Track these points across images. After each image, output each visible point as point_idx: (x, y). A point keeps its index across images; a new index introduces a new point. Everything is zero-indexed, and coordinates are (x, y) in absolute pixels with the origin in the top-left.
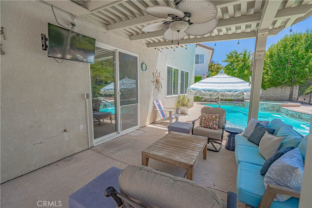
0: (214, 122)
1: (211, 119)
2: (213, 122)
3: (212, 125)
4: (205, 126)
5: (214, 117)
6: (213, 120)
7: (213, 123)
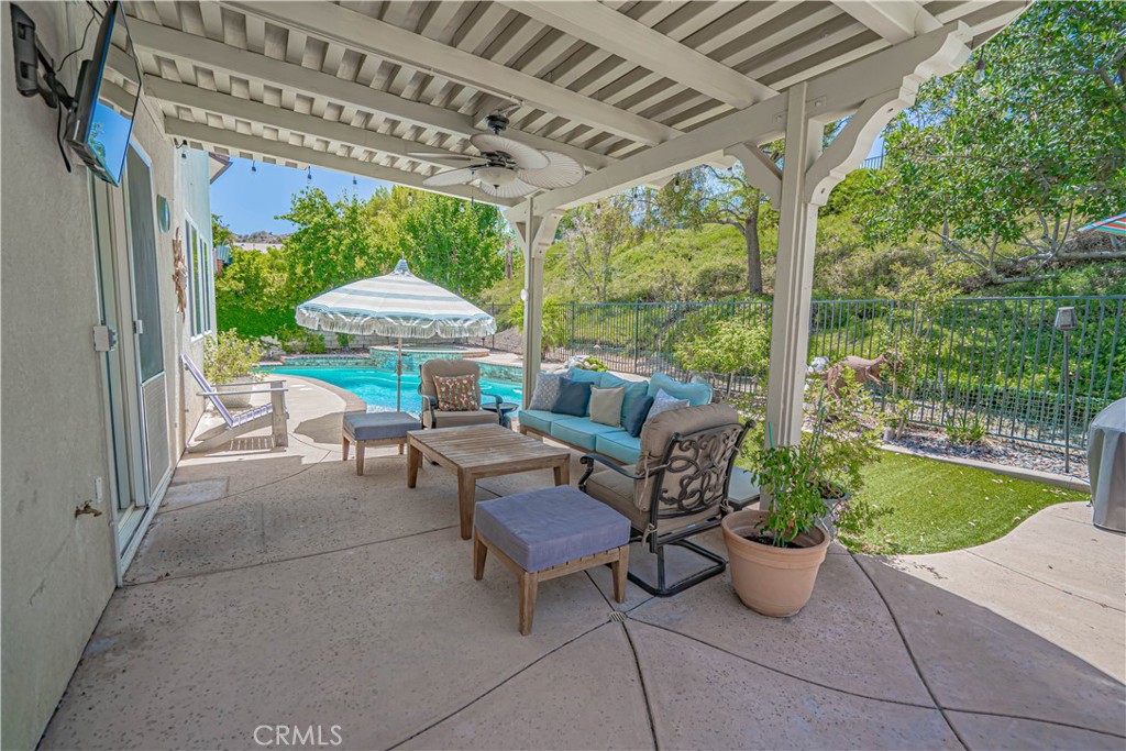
0: (470, 394)
1: (461, 389)
2: (466, 393)
3: (467, 402)
4: (452, 407)
5: (465, 382)
6: (467, 390)
7: (468, 397)
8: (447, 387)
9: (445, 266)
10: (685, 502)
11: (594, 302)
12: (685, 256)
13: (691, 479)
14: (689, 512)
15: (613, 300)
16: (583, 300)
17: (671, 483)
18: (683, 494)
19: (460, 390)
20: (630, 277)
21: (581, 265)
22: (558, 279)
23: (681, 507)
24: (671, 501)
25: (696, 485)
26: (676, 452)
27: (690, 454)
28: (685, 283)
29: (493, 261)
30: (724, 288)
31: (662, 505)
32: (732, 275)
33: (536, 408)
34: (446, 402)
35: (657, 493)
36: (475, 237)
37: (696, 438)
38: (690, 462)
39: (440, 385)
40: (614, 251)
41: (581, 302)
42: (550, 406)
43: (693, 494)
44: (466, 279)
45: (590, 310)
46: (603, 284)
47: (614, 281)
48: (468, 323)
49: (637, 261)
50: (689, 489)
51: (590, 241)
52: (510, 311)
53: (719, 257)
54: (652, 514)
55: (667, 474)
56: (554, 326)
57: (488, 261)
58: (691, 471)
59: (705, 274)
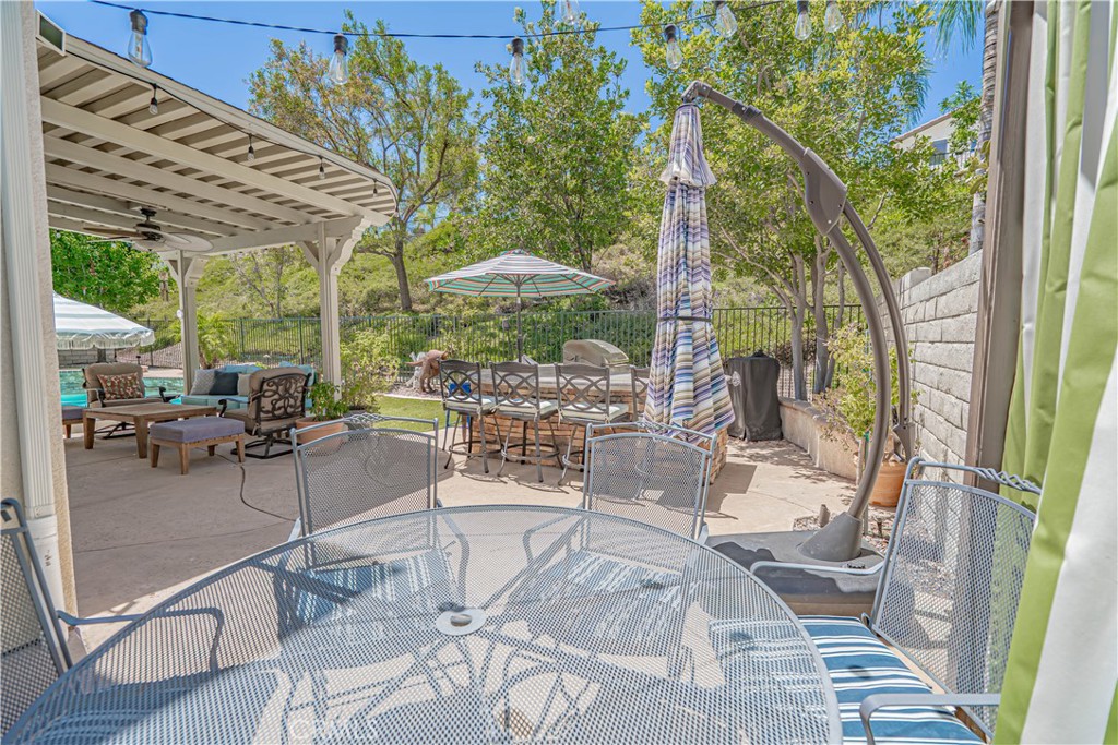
3: (133, 394)
4: (119, 397)
8: (113, 382)
9: (80, 279)
10: (276, 413)
11: (270, 318)
12: (357, 277)
13: (277, 401)
14: (279, 418)
15: (287, 316)
16: (257, 315)
17: (266, 403)
18: (274, 409)
19: (126, 384)
20: (305, 294)
21: (252, 283)
22: (231, 295)
23: (274, 415)
24: (267, 412)
25: (280, 403)
26: (265, 387)
27: (274, 388)
28: (354, 302)
29: (145, 277)
30: (386, 305)
31: (262, 415)
32: (390, 296)
33: (194, 394)
34: (112, 394)
35: (259, 409)
36: (118, 251)
37: (276, 380)
38: (276, 392)
39: (106, 381)
40: (286, 271)
41: (255, 318)
42: (208, 391)
43: (280, 408)
44: (111, 293)
45: (264, 325)
46: (276, 300)
47: (289, 298)
48: (127, 336)
49: (312, 280)
50: (277, 406)
51: (261, 261)
52: (171, 327)
53: (384, 279)
54: (258, 420)
55: (263, 399)
56: (222, 340)
57: (139, 276)
58: (276, 397)
59: (371, 294)
